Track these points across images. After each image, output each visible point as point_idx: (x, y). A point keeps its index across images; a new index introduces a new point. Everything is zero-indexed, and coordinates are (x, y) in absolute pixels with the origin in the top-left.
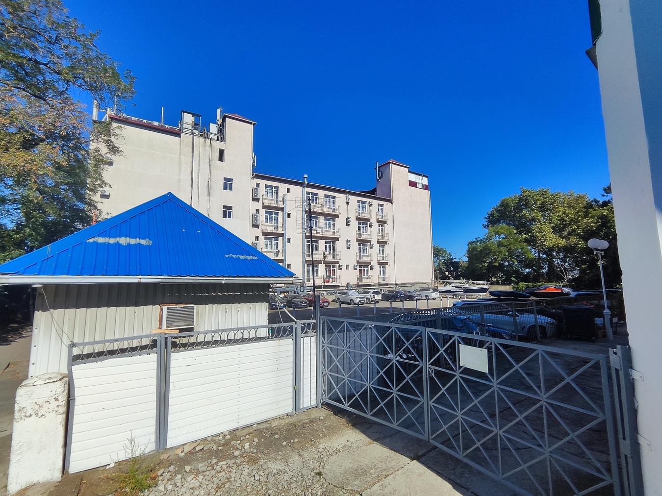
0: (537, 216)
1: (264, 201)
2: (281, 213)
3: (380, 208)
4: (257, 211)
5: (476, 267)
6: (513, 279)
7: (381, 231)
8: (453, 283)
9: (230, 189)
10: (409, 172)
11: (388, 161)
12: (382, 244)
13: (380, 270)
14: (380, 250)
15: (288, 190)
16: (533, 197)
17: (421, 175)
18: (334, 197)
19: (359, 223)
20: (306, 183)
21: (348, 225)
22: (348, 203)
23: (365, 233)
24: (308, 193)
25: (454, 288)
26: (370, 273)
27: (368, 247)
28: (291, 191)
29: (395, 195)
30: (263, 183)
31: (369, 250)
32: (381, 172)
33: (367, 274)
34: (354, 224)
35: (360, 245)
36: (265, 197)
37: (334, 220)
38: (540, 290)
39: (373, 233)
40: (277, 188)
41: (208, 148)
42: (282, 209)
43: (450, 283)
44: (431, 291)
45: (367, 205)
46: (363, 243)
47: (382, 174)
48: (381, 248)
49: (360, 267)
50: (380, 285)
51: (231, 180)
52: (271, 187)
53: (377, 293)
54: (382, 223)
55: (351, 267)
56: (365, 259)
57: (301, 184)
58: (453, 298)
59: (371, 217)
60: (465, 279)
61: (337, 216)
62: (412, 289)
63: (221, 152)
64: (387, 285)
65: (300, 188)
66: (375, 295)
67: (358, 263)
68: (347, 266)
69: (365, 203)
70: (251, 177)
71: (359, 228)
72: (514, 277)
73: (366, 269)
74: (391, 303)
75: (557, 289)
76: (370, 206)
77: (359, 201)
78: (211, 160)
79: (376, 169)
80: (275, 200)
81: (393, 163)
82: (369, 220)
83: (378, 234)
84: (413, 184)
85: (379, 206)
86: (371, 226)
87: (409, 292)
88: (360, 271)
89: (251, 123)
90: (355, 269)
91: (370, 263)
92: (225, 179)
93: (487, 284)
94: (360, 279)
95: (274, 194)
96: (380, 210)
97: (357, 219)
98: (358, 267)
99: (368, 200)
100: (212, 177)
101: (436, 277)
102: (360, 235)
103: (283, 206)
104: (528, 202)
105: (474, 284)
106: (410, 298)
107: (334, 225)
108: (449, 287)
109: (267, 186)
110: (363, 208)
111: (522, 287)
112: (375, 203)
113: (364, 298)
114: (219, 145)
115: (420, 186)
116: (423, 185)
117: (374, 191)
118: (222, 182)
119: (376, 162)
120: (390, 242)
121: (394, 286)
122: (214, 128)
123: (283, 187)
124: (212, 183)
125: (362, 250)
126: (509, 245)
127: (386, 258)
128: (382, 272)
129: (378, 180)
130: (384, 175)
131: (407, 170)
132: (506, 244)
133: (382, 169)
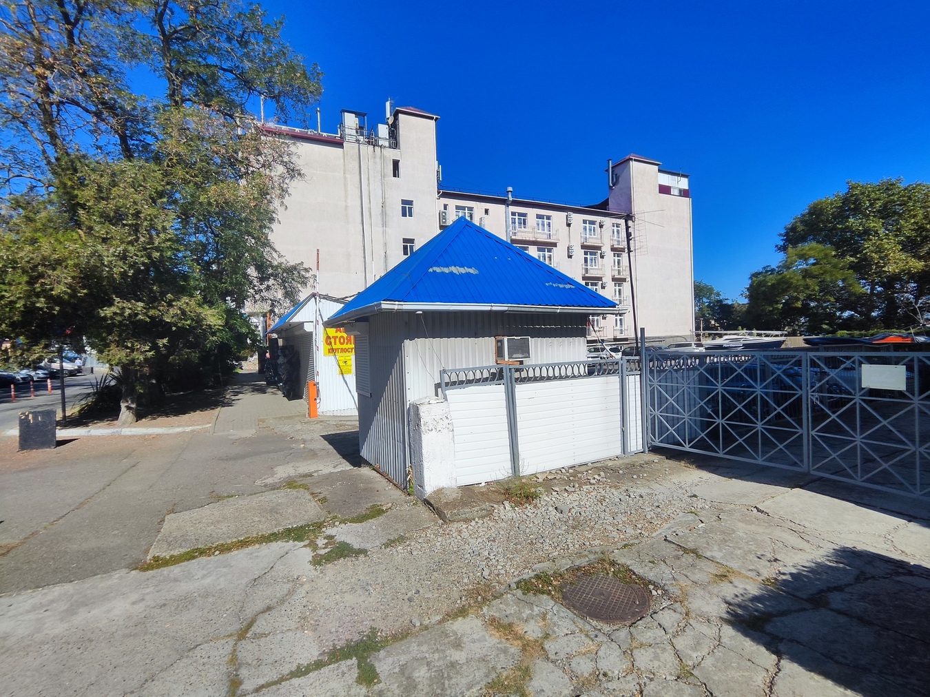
0: (874, 227)
3: (615, 228)
5: (763, 311)
6: (825, 326)
7: (616, 263)
8: (726, 335)
9: (411, 215)
10: (660, 171)
11: (627, 157)
12: (619, 281)
13: (616, 320)
14: (615, 291)
15: (487, 211)
16: (868, 196)
17: (678, 175)
18: (548, 218)
19: (586, 253)
20: (511, 199)
21: (570, 257)
22: (569, 225)
23: (594, 267)
24: (513, 214)
25: (727, 341)
26: (602, 323)
27: (599, 287)
28: (490, 212)
29: (636, 208)
30: (453, 203)
31: (601, 291)
32: (616, 175)
33: (597, 325)
34: (579, 254)
37: (549, 251)
38: (875, 341)
39: (605, 268)
40: (471, 209)
41: (378, 160)
43: (721, 336)
44: (694, 346)
45: (597, 226)
46: (592, 281)
47: (617, 178)
48: (617, 288)
50: (615, 340)
51: (410, 203)
52: (463, 208)
53: (615, 351)
54: (618, 251)
57: (503, 202)
59: (602, 243)
60: (745, 329)
61: (555, 245)
62: (663, 345)
63: (396, 164)
64: (626, 339)
65: (502, 207)
69: (592, 223)
70: (437, 196)
71: (586, 260)
72: (826, 324)
76: (601, 226)
77: (585, 222)
78: (383, 176)
79: (608, 171)
81: (635, 160)
82: (599, 248)
83: (613, 268)
84: (665, 190)
85: (613, 226)
86: (602, 257)
87: (660, 348)
89: (432, 118)
92: (404, 202)
93: (782, 335)
96: (616, 233)
97: (583, 247)
99: (598, 219)
100: (387, 200)
101: (698, 328)
102: (587, 270)
104: (860, 204)
105: (759, 335)
107: (550, 257)
108: (718, 341)
109: (457, 207)
110: (590, 230)
112: (608, 221)
114: (392, 154)
115: (676, 192)
116: (680, 190)
117: (605, 205)
118: (400, 206)
119: (609, 160)
122: (383, 130)
123: (479, 208)
124: (387, 209)
126: (822, 274)
127: (625, 302)
128: (618, 322)
129: (611, 187)
130: (620, 179)
131: (656, 168)
132: (817, 273)
133: (617, 170)
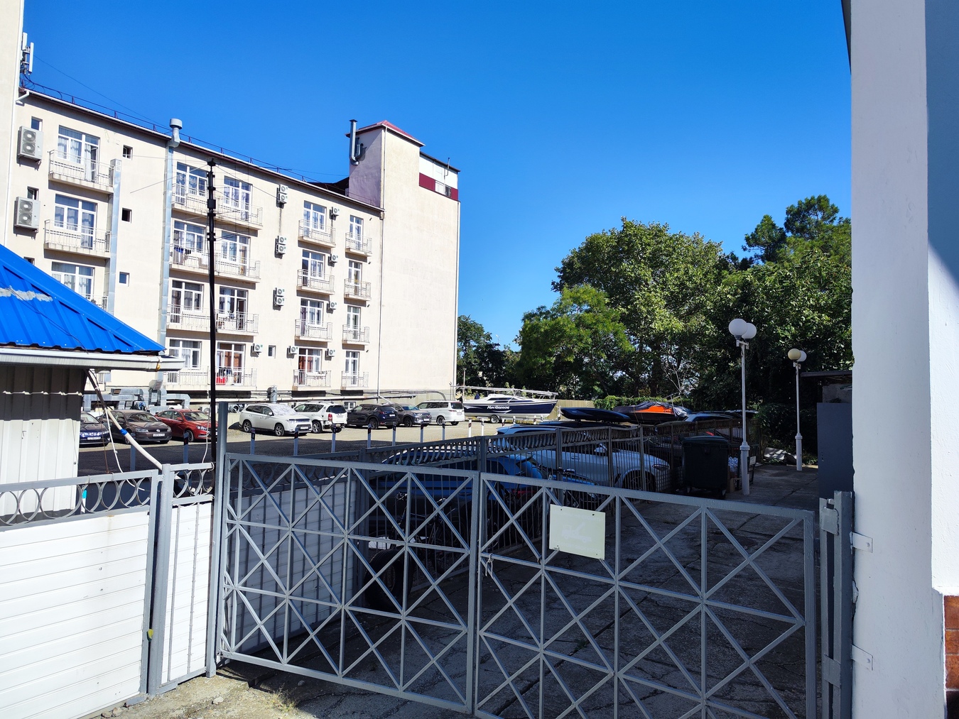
0: (645, 275)
1: (54, 169)
2: (102, 206)
3: (355, 225)
4: (33, 192)
5: (535, 363)
6: (596, 388)
7: (353, 277)
8: (491, 392)
10: (422, 154)
11: (379, 124)
12: (355, 304)
13: (347, 363)
14: (349, 318)
15: (127, 151)
16: (641, 238)
17: (445, 166)
18: (247, 186)
19: (305, 254)
20: (177, 140)
21: (279, 255)
22: (281, 205)
23: (318, 277)
24: (181, 166)
25: (492, 402)
26: (325, 365)
27: (323, 309)
28: (133, 152)
29: (387, 203)
30: (52, 120)
31: (326, 316)
32: (362, 145)
33: (317, 368)
34: (294, 254)
35: (304, 303)
36: (57, 157)
37: (244, 240)
38: (640, 409)
39: (335, 281)
40: (94, 139)
42: (108, 197)
43: (486, 394)
44: (450, 407)
45: (327, 215)
46: (312, 299)
47: (363, 151)
48: (352, 314)
49: (302, 351)
50: (344, 392)
52: (78, 134)
53: (338, 410)
54: (357, 259)
55: (281, 352)
56: (313, 335)
57: (164, 142)
58: (490, 422)
59: (332, 243)
60: (513, 386)
61: (254, 232)
62: (412, 403)
64: (361, 393)
65: (160, 151)
66: (333, 414)
67: (298, 342)
68: (270, 349)
69: (320, 208)
71: (305, 265)
72: (598, 386)
73: (315, 357)
74: (369, 432)
75: (665, 408)
76: (333, 217)
77: (307, 204)
79: (349, 136)
80: (89, 170)
81: (389, 130)
82: (327, 249)
83: (347, 283)
84: (427, 183)
85: (352, 220)
86: (331, 264)
87: (406, 408)
88: (302, 360)
90: (290, 355)
91: (324, 344)
93: (552, 397)
94: (301, 378)
95: (86, 156)
96: (355, 231)
97: (302, 243)
98: (297, 351)
99: (329, 204)
101: (459, 381)
102: (305, 281)
103: (110, 190)
104: (633, 246)
105: (529, 395)
106: (408, 421)
107: (244, 251)
108: (483, 401)
109: (63, 130)
110: (316, 219)
111: (611, 403)
112: (344, 212)
113: (308, 420)
115: (442, 190)
116: (447, 188)
117: (342, 186)
119: (352, 121)
120: (373, 302)
121: (376, 396)
123: (111, 141)
125: (308, 315)
126: (595, 324)
127: (362, 336)
128: (351, 366)
129: (352, 162)
130: (367, 152)
131: (417, 149)
132: (590, 322)
133: (364, 138)
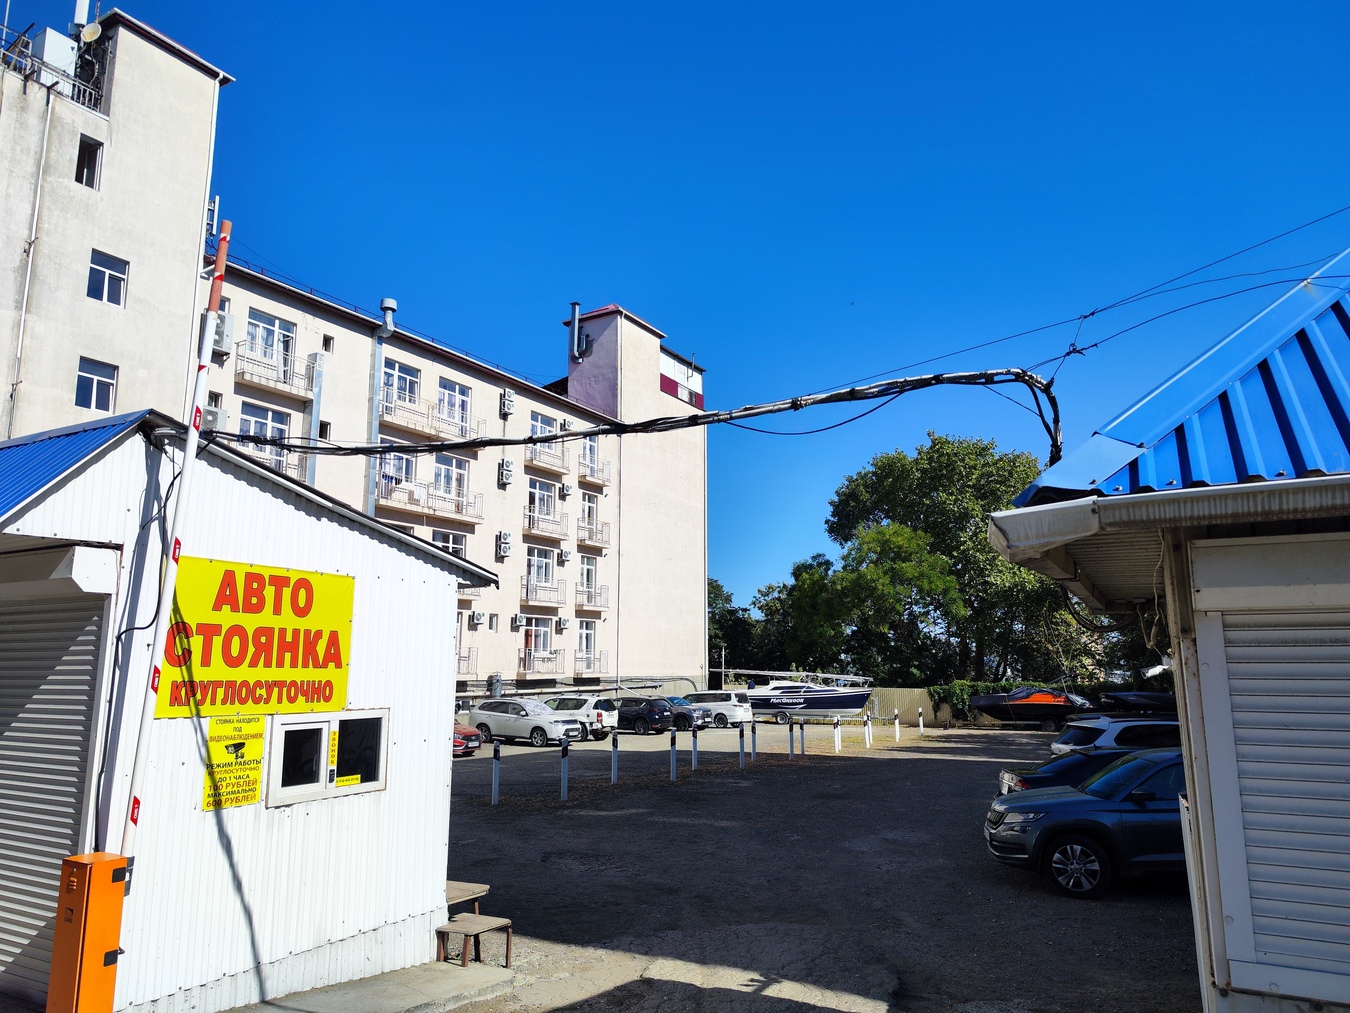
1: (247, 367)
2: (297, 417)
3: (588, 443)
4: (215, 397)
7: (587, 515)
9: (115, 298)
10: (663, 349)
12: (590, 552)
13: (580, 637)
14: (582, 573)
15: (327, 341)
17: (688, 364)
18: (464, 390)
19: (533, 484)
20: (391, 327)
21: (502, 486)
22: (504, 414)
23: (546, 516)
24: (390, 363)
25: (777, 692)
26: (556, 642)
27: (553, 561)
28: (336, 344)
29: (625, 413)
30: (241, 299)
31: (557, 571)
32: (587, 336)
33: (545, 645)
34: (520, 484)
35: (530, 552)
36: (245, 351)
37: (461, 464)
39: (566, 519)
40: (288, 326)
41: (33, 120)
42: (304, 405)
44: (734, 700)
46: (541, 545)
47: (589, 344)
48: (586, 567)
49: (529, 622)
50: (579, 681)
51: (121, 265)
53: (607, 705)
54: (592, 489)
55: (504, 623)
56: (542, 599)
57: (370, 329)
59: (563, 467)
60: (801, 669)
63: (89, 151)
65: (364, 343)
66: (603, 712)
67: (525, 608)
68: (492, 617)
70: (201, 269)
71: (532, 498)
73: (542, 629)
75: (1055, 697)
77: (534, 416)
78: (43, 168)
79: (571, 323)
80: (282, 368)
81: (626, 316)
82: (558, 476)
83: (580, 523)
84: (669, 386)
86: (562, 496)
87: (675, 702)
88: (527, 634)
89: (214, 75)
90: (515, 628)
91: (553, 611)
92: (98, 257)
93: (864, 683)
94: (525, 661)
95: (278, 347)
97: (528, 468)
98: (524, 622)
100: (44, 238)
102: (532, 520)
103: (310, 395)
107: (460, 480)
109: (255, 314)
112: (574, 423)
113: (574, 722)
114: (81, 120)
116: (692, 394)
118: (84, 266)
119: (574, 305)
120: (610, 551)
121: (614, 686)
122: (59, 51)
123: (310, 329)
124: (40, 262)
125: (534, 570)
127: (598, 598)
128: (586, 641)
129: (574, 359)
130: (594, 346)
131: (657, 342)
132: (910, 575)
133: (589, 327)
